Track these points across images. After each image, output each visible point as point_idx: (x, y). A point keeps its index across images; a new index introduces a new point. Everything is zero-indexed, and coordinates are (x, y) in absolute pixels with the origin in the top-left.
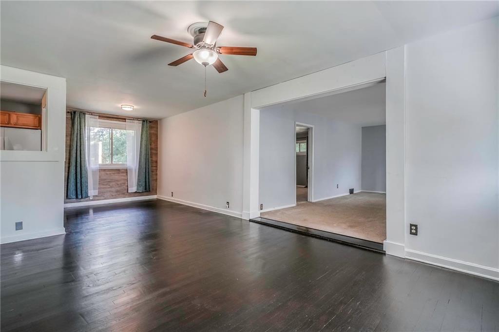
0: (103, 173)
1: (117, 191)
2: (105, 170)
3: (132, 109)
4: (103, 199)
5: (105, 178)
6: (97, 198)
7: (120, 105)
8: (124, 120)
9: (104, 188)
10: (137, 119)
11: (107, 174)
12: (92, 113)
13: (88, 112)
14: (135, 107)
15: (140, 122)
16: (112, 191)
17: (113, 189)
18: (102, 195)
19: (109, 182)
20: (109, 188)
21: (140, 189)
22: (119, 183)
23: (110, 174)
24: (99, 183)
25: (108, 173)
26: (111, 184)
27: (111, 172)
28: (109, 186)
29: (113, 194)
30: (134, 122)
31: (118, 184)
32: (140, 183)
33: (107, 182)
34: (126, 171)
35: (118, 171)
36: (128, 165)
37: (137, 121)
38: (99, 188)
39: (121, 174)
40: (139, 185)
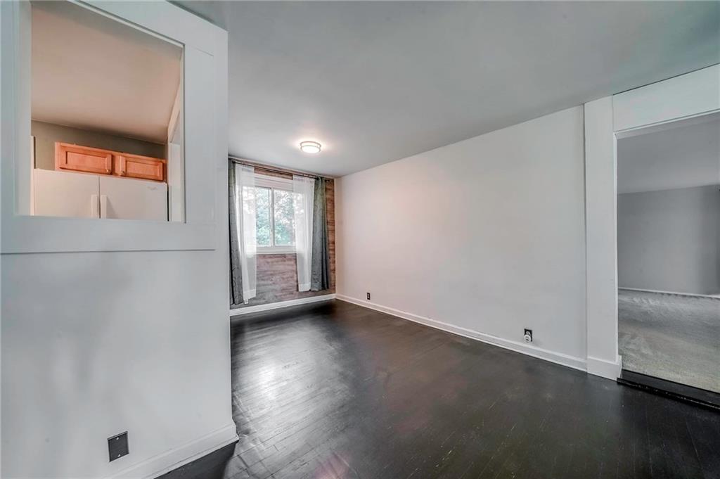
0: (262, 260)
1: (283, 290)
2: (265, 256)
4: (263, 304)
5: (265, 268)
6: (254, 302)
7: (298, 143)
8: (291, 177)
9: (264, 285)
10: (308, 175)
11: (268, 263)
12: (245, 163)
14: (323, 146)
15: (312, 180)
16: (276, 290)
17: (277, 287)
18: (262, 297)
19: (271, 275)
20: (271, 285)
21: (315, 285)
22: (284, 276)
23: (272, 262)
24: (257, 278)
25: (269, 260)
26: (274, 278)
27: (273, 260)
28: (271, 282)
29: (278, 294)
30: (304, 180)
31: (283, 279)
32: (316, 277)
33: (268, 275)
34: (294, 258)
35: (283, 257)
36: (297, 247)
37: (308, 179)
38: (258, 286)
39: (287, 262)
40: (314, 279)
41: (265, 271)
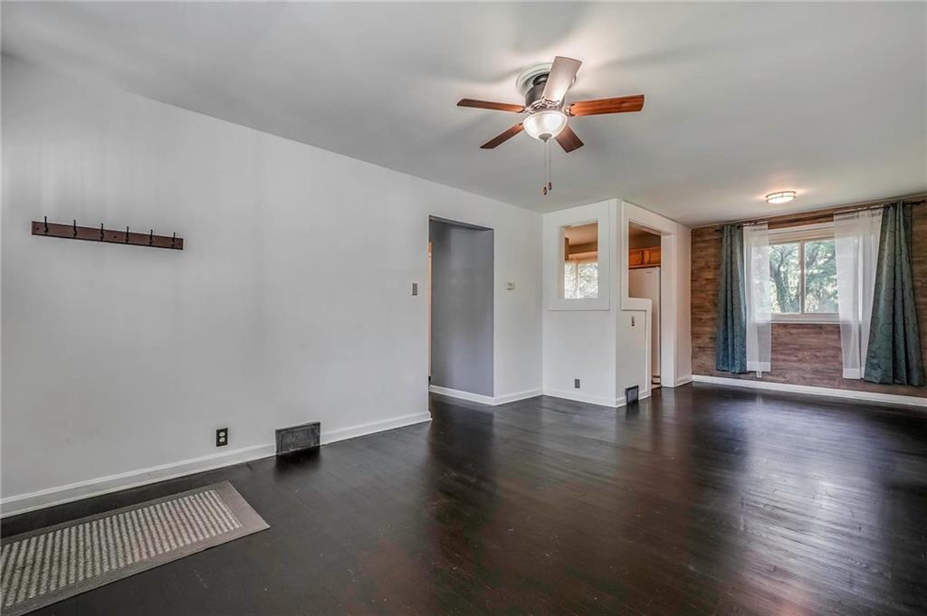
0: (781, 331)
1: (816, 371)
2: (785, 326)
3: (792, 198)
4: (783, 383)
5: (785, 340)
6: (769, 377)
7: (763, 197)
8: (830, 219)
9: (784, 360)
10: (868, 206)
11: (791, 334)
12: (755, 222)
13: (746, 222)
14: (800, 192)
15: (878, 211)
16: (803, 370)
17: (805, 366)
18: (780, 374)
19: (796, 349)
20: (795, 361)
21: (873, 373)
22: (818, 354)
23: (799, 333)
24: (772, 351)
25: (793, 331)
26: (800, 354)
27: (800, 331)
28: (796, 359)
29: (807, 376)
30: (858, 217)
31: (817, 357)
32: (875, 361)
33: (790, 349)
34: (836, 330)
35: (818, 328)
36: (840, 316)
37: (869, 211)
38: (772, 359)
39: (824, 336)
40: (872, 364)
41: (786, 344)
